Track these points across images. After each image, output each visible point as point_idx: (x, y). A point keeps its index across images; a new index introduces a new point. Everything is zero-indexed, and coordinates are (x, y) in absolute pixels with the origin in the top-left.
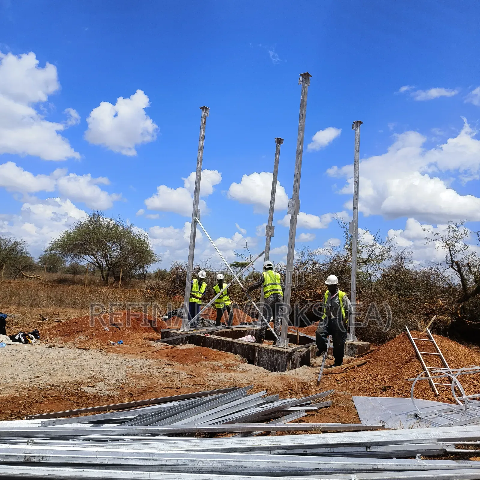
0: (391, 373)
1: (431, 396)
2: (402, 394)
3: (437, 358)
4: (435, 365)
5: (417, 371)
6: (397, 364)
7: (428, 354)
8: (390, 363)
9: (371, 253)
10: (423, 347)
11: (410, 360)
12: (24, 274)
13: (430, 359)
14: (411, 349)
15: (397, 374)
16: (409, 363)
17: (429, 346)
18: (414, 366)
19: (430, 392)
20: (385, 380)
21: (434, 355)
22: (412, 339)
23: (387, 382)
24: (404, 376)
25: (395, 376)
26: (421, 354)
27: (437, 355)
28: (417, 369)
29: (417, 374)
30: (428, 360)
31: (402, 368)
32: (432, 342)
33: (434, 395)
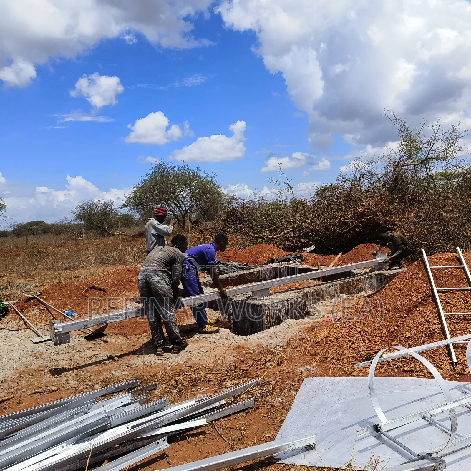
0: (387, 327)
1: (443, 366)
2: (395, 365)
3: (467, 296)
4: (462, 308)
5: (428, 322)
6: (399, 311)
7: (452, 290)
8: (389, 311)
9: (430, 150)
10: (446, 279)
11: (421, 303)
12: (110, 232)
13: (453, 299)
14: (425, 285)
15: (395, 329)
16: (418, 309)
17: (455, 276)
18: (425, 312)
19: (444, 359)
20: (376, 339)
21: (461, 290)
22: (429, 268)
23: (378, 343)
24: (404, 332)
25: (392, 332)
26: (439, 292)
27: (467, 290)
28: (427, 319)
29: (426, 328)
30: (449, 301)
31: (405, 317)
32: (463, 268)
33: (450, 363)
